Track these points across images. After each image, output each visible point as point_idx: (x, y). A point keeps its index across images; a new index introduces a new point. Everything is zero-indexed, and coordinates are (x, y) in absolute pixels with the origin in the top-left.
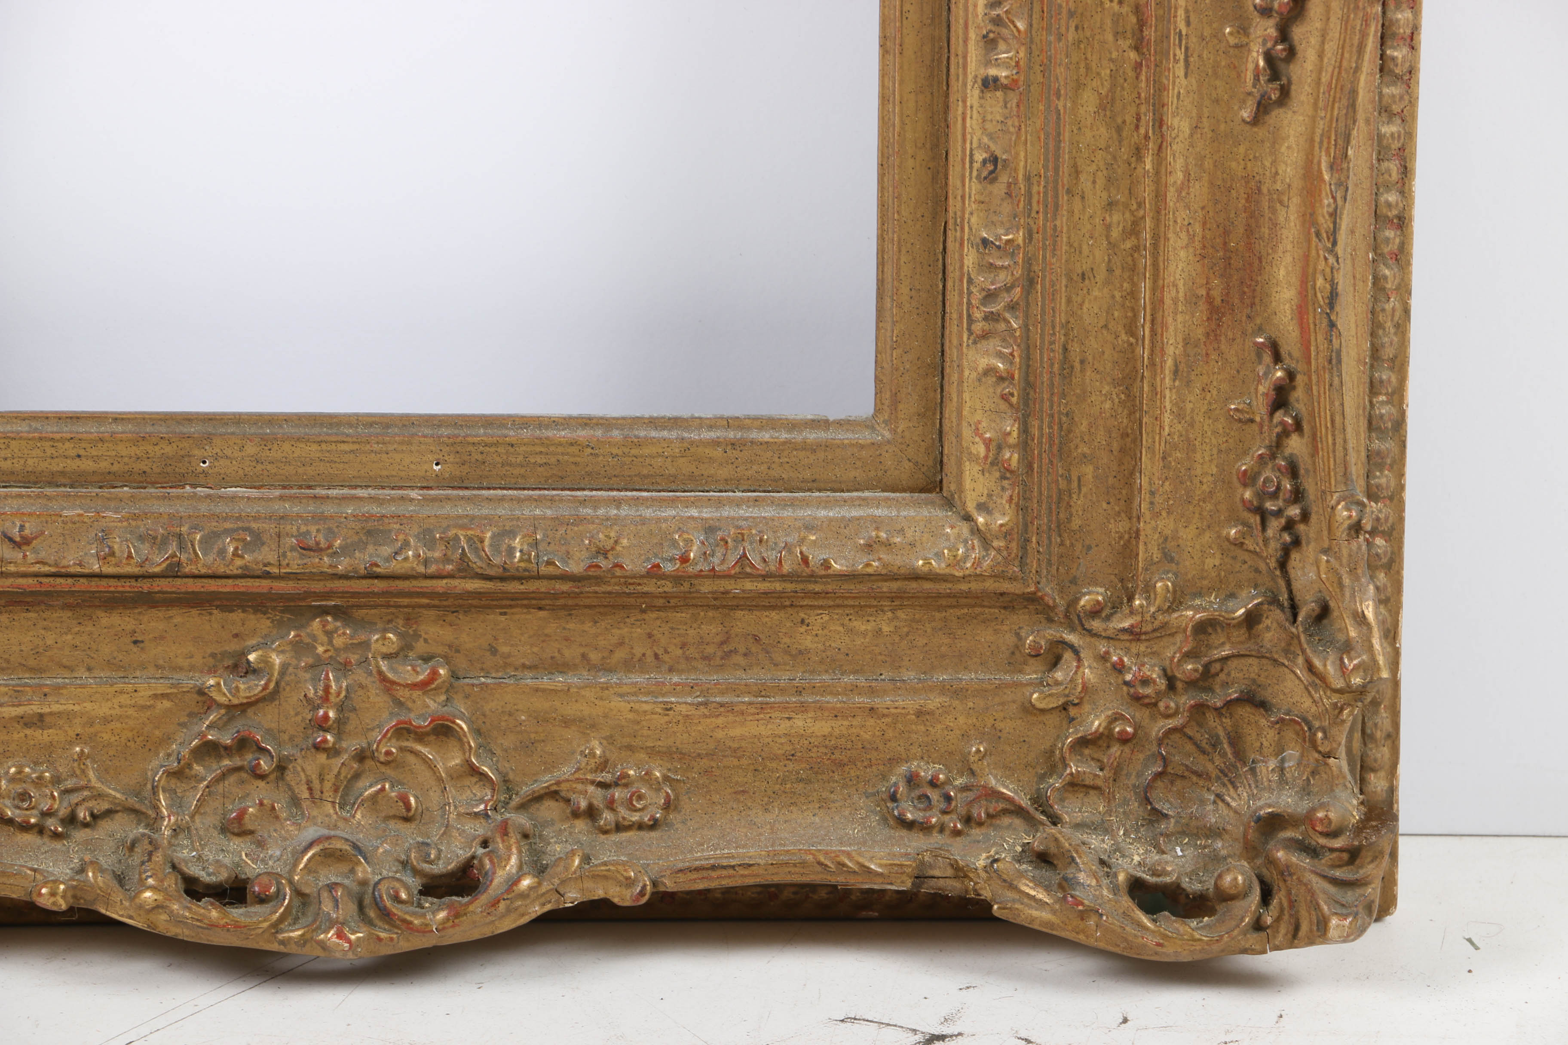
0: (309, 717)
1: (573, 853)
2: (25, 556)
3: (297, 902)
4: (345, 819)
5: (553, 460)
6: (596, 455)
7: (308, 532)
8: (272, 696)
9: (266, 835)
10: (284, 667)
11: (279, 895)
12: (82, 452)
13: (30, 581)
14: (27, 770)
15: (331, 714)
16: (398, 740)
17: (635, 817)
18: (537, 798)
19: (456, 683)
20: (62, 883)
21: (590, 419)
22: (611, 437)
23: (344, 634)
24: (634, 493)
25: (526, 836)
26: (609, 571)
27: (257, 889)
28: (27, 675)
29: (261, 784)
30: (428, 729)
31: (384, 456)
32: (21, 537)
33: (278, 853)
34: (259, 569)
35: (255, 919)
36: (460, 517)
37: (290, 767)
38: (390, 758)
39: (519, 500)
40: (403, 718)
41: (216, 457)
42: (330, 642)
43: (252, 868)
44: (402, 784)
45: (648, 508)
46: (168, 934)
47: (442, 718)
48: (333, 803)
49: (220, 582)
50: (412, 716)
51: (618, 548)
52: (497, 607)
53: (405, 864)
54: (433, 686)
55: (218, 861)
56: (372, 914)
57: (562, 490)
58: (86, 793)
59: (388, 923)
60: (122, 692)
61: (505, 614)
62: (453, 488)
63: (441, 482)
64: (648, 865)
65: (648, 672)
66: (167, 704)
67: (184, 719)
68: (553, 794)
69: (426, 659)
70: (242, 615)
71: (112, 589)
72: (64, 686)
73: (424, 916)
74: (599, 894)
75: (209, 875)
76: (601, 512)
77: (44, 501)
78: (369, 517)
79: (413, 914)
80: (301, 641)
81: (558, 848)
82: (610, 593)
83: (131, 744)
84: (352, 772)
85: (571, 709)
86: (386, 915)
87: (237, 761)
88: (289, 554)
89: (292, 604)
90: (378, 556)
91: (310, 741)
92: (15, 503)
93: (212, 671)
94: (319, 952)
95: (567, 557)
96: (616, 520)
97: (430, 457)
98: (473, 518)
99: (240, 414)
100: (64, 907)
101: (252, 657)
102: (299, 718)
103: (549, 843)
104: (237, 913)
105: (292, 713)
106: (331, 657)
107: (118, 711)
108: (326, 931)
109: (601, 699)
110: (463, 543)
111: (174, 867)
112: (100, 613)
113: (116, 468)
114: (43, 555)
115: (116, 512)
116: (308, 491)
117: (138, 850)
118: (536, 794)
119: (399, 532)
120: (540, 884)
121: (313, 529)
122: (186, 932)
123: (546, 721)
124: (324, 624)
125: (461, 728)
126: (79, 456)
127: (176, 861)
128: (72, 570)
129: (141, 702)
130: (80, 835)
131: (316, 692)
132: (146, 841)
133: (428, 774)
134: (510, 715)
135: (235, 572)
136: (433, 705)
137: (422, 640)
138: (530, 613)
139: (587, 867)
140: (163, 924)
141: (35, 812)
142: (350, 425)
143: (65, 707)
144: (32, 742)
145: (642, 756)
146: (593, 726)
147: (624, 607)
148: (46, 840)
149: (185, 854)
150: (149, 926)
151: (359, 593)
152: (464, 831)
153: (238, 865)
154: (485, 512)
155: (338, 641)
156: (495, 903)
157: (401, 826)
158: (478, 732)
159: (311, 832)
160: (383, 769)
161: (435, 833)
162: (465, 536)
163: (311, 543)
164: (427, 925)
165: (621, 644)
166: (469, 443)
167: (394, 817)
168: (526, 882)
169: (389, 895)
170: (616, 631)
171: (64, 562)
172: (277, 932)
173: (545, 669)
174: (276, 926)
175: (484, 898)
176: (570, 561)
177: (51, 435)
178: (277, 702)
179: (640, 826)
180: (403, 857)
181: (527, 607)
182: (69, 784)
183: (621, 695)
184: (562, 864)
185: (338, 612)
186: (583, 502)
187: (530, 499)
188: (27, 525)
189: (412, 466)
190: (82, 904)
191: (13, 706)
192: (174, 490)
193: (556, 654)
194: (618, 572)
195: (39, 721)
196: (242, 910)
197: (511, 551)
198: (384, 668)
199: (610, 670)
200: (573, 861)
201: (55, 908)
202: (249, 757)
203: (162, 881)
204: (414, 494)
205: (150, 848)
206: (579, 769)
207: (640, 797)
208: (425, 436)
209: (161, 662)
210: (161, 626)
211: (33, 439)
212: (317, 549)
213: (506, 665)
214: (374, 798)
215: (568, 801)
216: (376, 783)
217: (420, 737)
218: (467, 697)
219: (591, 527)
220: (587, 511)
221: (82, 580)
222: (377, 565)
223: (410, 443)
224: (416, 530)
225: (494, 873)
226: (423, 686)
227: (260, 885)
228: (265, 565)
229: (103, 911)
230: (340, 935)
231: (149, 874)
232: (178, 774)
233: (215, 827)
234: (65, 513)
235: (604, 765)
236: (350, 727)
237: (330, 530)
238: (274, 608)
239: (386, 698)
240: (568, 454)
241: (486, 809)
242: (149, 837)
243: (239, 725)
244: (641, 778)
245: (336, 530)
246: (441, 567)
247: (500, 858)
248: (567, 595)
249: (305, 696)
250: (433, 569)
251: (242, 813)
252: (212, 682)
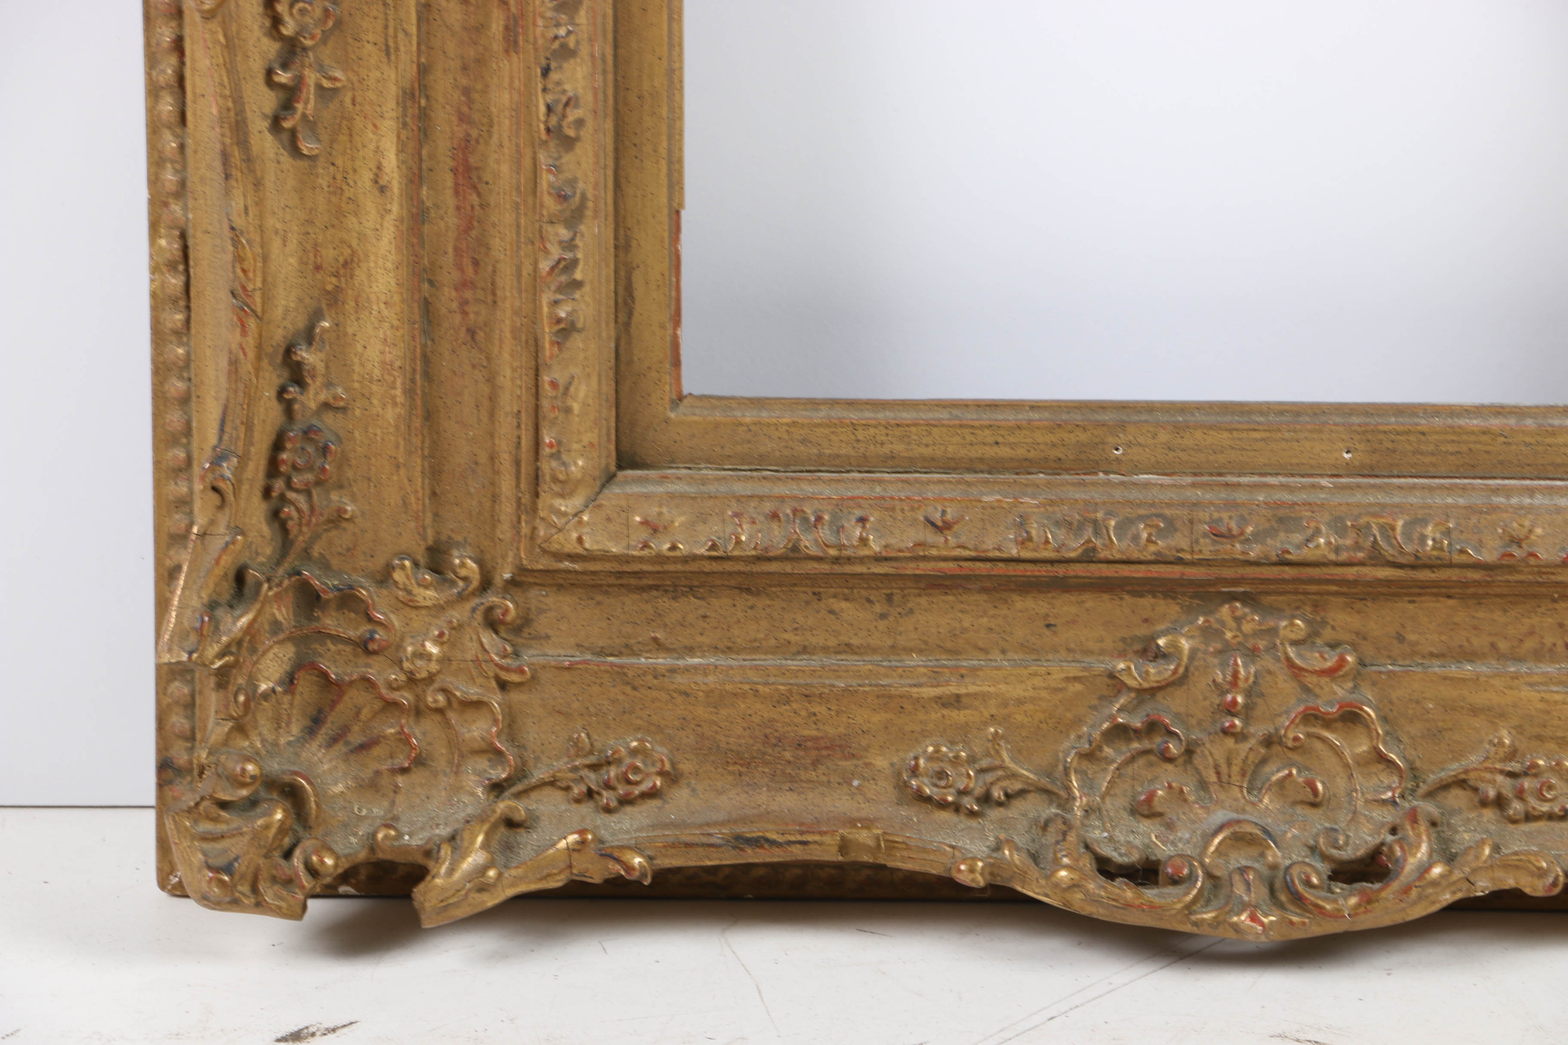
0: (1217, 701)
1: (1483, 842)
2: (947, 540)
3: (1208, 885)
4: (1253, 804)
5: (1464, 448)
6: (1509, 444)
7: (1220, 519)
8: (1180, 681)
9: (1175, 818)
10: (1193, 652)
11: (1191, 878)
12: (1000, 439)
13: (951, 565)
14: (944, 749)
15: (1240, 699)
16: (1305, 725)
17: (1545, 808)
18: (1445, 787)
19: (1364, 671)
20: (981, 860)
21: (1502, 407)
22: (1525, 426)
23: (1253, 620)
24: (1548, 482)
25: (1434, 824)
26: (1523, 560)
27: (1170, 870)
28: (944, 657)
29: (1169, 767)
30: (1336, 716)
31: (1295, 444)
32: (944, 521)
33: (1187, 836)
34: (1171, 555)
35: (1169, 901)
36: (1371, 505)
37: (1198, 751)
38: (1297, 744)
39: (1430, 488)
40: (1311, 704)
41: (1129, 445)
42: (1239, 629)
43: (1163, 850)
44: (1308, 769)
45: (1562, 496)
46: (1083, 913)
47: (1350, 705)
48: (1241, 787)
49: (1133, 567)
50: (1319, 702)
51: (1533, 537)
52: (1406, 595)
53: (1313, 849)
54: (1341, 673)
55: (1129, 843)
56: (1283, 898)
57: (1473, 478)
58: (1000, 773)
59: (1300, 907)
60: (1035, 674)
61: (1413, 602)
62: (1363, 476)
63: (1351, 470)
64: (1560, 855)
65: (1558, 662)
66: (1078, 687)
67: (1095, 702)
68: (1461, 783)
69: (1333, 646)
70: (1152, 600)
71: (1029, 573)
72: (980, 668)
73: (1335, 901)
74: (1510, 882)
75: (1121, 855)
76: (1514, 501)
77: (963, 487)
78: (1280, 505)
79: (1325, 899)
80: (1210, 627)
81: (1466, 836)
82: (1522, 582)
83: (1044, 726)
84: (1259, 757)
85: (1480, 698)
86: (1298, 899)
87: (1146, 744)
88: (1202, 541)
89: (1202, 590)
90: (1290, 543)
91: (1218, 726)
92: (937, 489)
93: (1122, 655)
94: (1231, 935)
95: (1480, 545)
96: (1530, 509)
97: (1341, 445)
98: (1384, 506)
99: (1153, 402)
100: (981, 882)
101: (1161, 642)
102: (1207, 703)
103: (1457, 832)
104: (1150, 894)
105: (1200, 697)
106: (1239, 643)
107: (1031, 693)
108: (1239, 914)
109: (1511, 688)
110: (1375, 531)
111: (1087, 847)
112: (1015, 597)
113: (1032, 455)
114: (963, 539)
115: (1034, 498)
116: (1219, 479)
117: (1051, 829)
118: (1444, 783)
119: (1311, 519)
120: (1451, 872)
121: (1225, 515)
122: (1101, 911)
123: (1454, 709)
124: (1233, 610)
125: (1369, 715)
126: (997, 443)
127: (1089, 841)
128: (991, 554)
129: (1053, 685)
130: (995, 813)
131: (1225, 677)
132: (1060, 822)
133: (1334, 760)
134: (1418, 702)
135: (1150, 558)
136: (1340, 692)
137: (1329, 627)
138: (1438, 601)
139: (1497, 856)
140: (1078, 903)
141: (952, 790)
142: (1261, 413)
143: (980, 688)
144: (949, 722)
145: (1552, 746)
146: (1502, 715)
147: (1535, 596)
148: (962, 818)
149: (1097, 834)
150: (1065, 905)
151: (1268, 580)
152: (1372, 818)
153: (1148, 846)
154: (1396, 500)
155: (1247, 627)
156: (1406, 890)
157: (1309, 812)
158: (1385, 719)
159: (1220, 816)
160: (1290, 754)
161: (1343, 818)
162: (1377, 524)
163: (1223, 529)
164: (1339, 910)
165: (1531, 633)
166: (1380, 432)
167: (1302, 802)
168: (1437, 870)
169: (1300, 880)
170: (1526, 621)
171: (985, 547)
172: (1190, 914)
173: (1453, 657)
174: (1189, 908)
175: (1395, 885)
176: (1484, 550)
177: (971, 423)
178: (1185, 687)
179: (1550, 817)
180: (1312, 842)
181: (1435, 595)
182: (984, 763)
183: (1531, 685)
184: (1473, 852)
185: (1247, 599)
186: (1496, 491)
187: (1442, 487)
188: (949, 510)
189: (1323, 454)
190: (999, 882)
191: (933, 686)
192: (1088, 477)
193: (1465, 643)
194: (1532, 561)
195: (956, 701)
196: (1155, 891)
197: (1423, 538)
198: (1292, 655)
199: (1519, 660)
200: (1483, 850)
201: (974, 885)
202: (1158, 740)
203: (1077, 860)
204: (1324, 482)
205: (1064, 828)
206: (1487, 758)
207: (1550, 787)
208: (1335, 424)
209: (1072, 646)
210: (1073, 610)
211: (954, 426)
212: (1229, 536)
213: (1414, 653)
214: (1281, 782)
215: (1475, 790)
216: (1283, 768)
217: (1328, 723)
218: (1374, 684)
219: (1505, 515)
220: (1499, 500)
221: (1001, 565)
222: (1289, 552)
223: (1320, 431)
224: (1327, 517)
225: (1405, 860)
226: (1330, 673)
227: (1173, 866)
228: (1178, 551)
229: (1019, 889)
230: (1253, 918)
231: (1064, 853)
232: (1089, 756)
233: (1125, 809)
234: (985, 499)
235: (1513, 754)
236: (1257, 712)
237: (1242, 518)
238: (1184, 594)
239: (1294, 684)
240: (1480, 443)
241: (1394, 796)
242: (1063, 817)
243: (1149, 709)
244: (1552, 769)
245: (1247, 517)
246: (1352, 554)
247: (1410, 845)
248: (1478, 583)
249: (1214, 681)
250: (1344, 556)
251: (1151, 796)
252: (1122, 666)
